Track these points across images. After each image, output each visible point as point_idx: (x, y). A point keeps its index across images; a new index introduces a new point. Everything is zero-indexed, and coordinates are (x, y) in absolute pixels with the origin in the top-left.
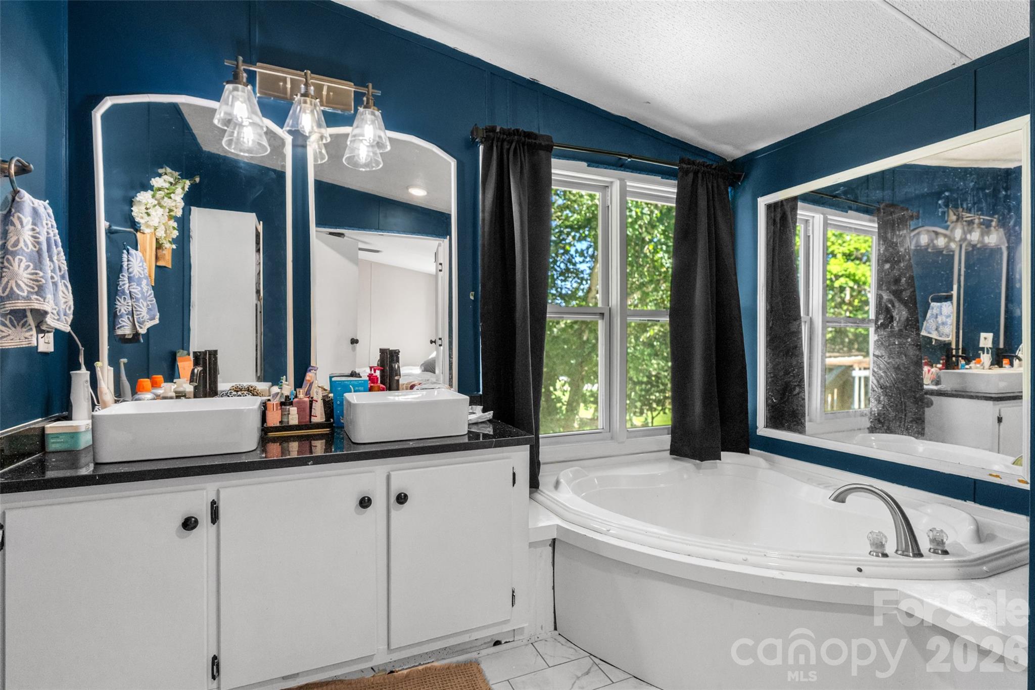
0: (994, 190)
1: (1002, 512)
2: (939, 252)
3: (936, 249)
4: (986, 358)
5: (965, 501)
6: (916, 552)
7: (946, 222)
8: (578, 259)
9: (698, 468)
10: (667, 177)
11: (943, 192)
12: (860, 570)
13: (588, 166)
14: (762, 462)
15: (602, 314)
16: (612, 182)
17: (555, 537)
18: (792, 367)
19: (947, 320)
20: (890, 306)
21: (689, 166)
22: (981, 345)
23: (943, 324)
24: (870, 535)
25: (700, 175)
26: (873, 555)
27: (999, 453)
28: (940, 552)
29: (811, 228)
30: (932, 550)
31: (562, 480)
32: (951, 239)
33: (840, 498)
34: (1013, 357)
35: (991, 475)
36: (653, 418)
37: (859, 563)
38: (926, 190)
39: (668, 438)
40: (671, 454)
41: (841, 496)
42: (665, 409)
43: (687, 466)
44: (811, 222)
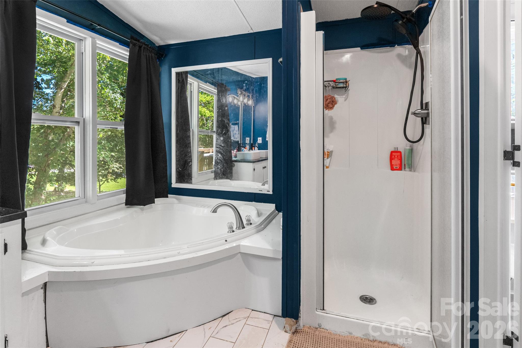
0: (260, 83)
1: (263, 204)
2: (235, 105)
3: (234, 104)
4: (248, 147)
5: (252, 202)
6: (243, 227)
7: (237, 94)
8: (44, 85)
9: (142, 210)
10: (123, 44)
11: (245, 81)
12: (226, 241)
13: (67, 22)
14: (174, 200)
15: (78, 123)
16: (85, 38)
17: (47, 280)
18: (188, 152)
19: (237, 132)
20: (227, 125)
21: (136, 42)
22: (246, 142)
23: (235, 134)
24: (228, 224)
25: (142, 48)
26: (229, 233)
27: (254, 182)
28: (249, 224)
29: (192, 88)
30: (247, 224)
31: (48, 238)
32: (239, 100)
33: (215, 211)
34: (255, 146)
35: (260, 190)
36: (100, 186)
37: (225, 238)
38: (239, 79)
39: (124, 196)
40: (126, 205)
41: (215, 210)
42: (108, 180)
43: (136, 209)
44: (193, 85)
